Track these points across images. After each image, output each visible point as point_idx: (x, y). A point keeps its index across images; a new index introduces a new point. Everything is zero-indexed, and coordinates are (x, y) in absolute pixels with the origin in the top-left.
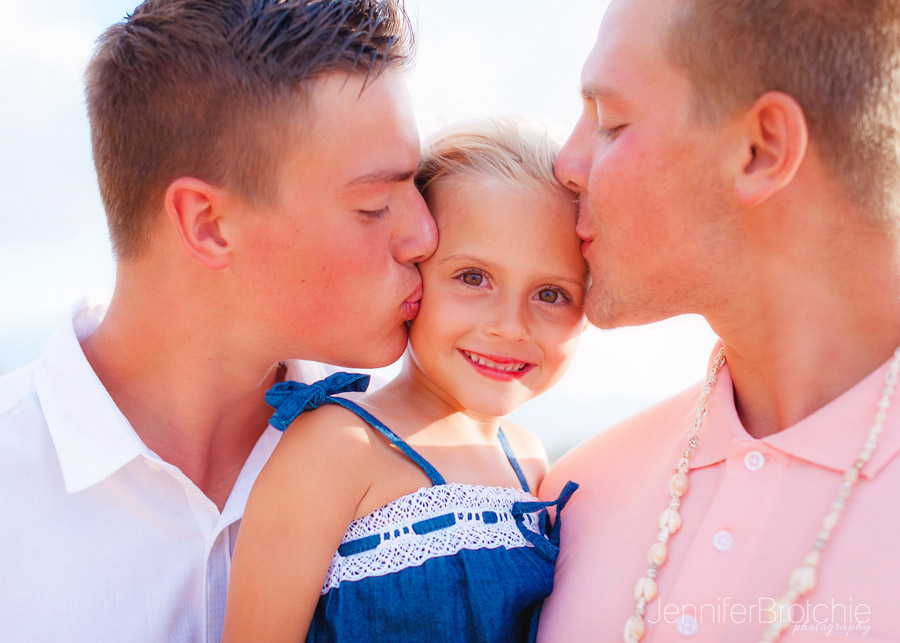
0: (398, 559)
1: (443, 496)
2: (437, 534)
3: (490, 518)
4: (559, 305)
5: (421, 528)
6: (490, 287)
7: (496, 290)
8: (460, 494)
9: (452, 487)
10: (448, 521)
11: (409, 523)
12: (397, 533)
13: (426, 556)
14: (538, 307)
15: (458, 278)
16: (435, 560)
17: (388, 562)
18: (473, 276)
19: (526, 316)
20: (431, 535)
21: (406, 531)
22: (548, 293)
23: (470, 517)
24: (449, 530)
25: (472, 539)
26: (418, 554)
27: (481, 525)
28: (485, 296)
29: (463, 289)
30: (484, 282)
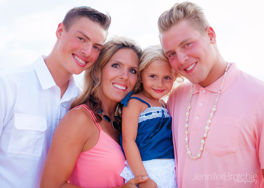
0: (142, 120)
1: (150, 109)
2: (149, 116)
3: (158, 112)
4: (168, 80)
5: (146, 115)
6: (156, 78)
7: (157, 78)
8: (153, 109)
9: (152, 108)
10: (151, 113)
11: (144, 114)
12: (142, 116)
13: (147, 119)
14: (165, 80)
15: (150, 77)
16: (148, 119)
17: (141, 120)
18: (153, 76)
19: (163, 82)
20: (148, 116)
21: (144, 115)
22: (166, 78)
23: (154, 112)
24: (151, 115)
25: (155, 116)
26: (145, 119)
27: (157, 114)
28: (156, 79)
29: (151, 78)
30: (155, 77)
